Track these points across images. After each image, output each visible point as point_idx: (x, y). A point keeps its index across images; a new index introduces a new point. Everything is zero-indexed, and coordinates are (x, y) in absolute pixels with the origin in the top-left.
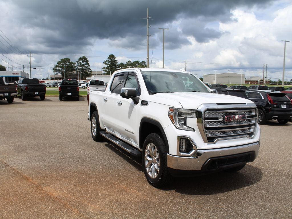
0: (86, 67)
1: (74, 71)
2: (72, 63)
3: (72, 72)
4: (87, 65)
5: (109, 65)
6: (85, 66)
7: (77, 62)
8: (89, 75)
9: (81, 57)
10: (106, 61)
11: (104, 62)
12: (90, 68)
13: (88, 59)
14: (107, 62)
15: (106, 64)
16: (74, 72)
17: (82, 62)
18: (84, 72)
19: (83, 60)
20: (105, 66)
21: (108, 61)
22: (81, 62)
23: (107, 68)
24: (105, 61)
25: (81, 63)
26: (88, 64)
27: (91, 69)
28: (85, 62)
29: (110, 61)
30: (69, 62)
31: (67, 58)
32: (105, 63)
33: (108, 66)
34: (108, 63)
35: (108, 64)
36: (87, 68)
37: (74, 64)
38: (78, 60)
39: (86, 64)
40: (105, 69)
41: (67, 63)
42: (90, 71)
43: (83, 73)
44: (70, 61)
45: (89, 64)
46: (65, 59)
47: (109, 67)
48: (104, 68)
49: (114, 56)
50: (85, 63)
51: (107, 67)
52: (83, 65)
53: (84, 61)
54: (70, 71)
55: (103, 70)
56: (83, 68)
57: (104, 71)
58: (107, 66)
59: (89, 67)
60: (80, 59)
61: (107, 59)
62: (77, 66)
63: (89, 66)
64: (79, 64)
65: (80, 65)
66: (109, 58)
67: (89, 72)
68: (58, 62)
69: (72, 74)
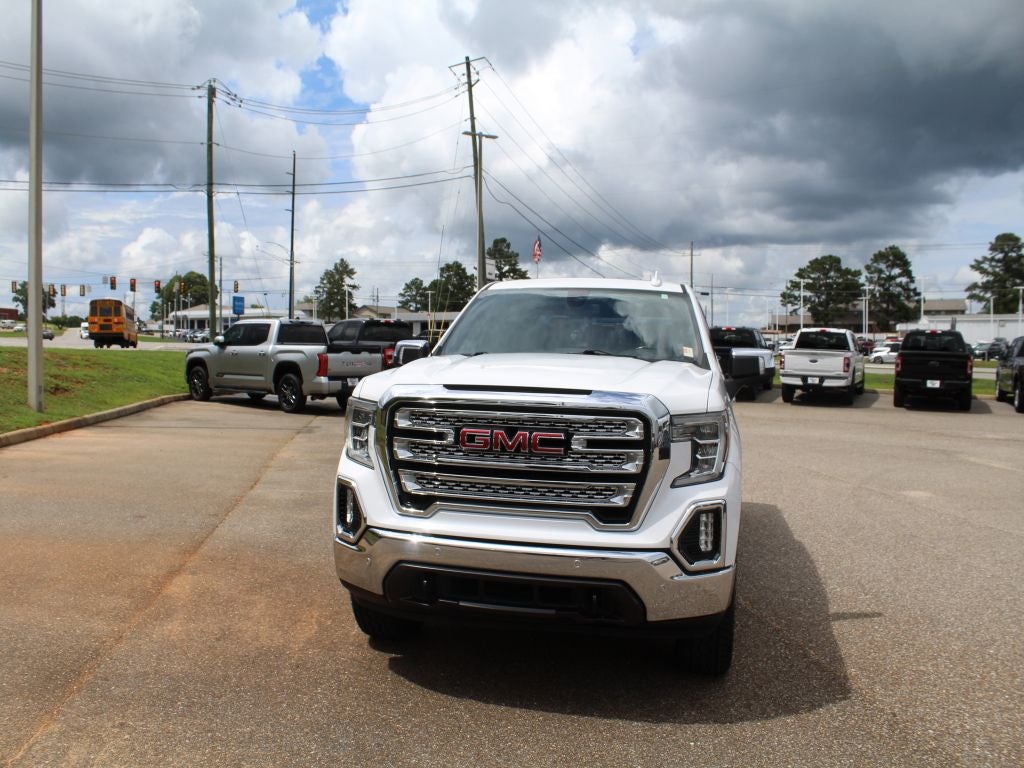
0: (900, 285)
1: (856, 302)
2: (848, 271)
3: (847, 303)
4: (904, 280)
5: (994, 274)
6: (898, 280)
7: (868, 268)
8: (912, 315)
9: (883, 250)
10: (980, 259)
11: (973, 263)
12: (915, 289)
13: (909, 258)
14: (986, 266)
15: (983, 271)
16: (855, 306)
17: (887, 267)
18: (894, 305)
19: (889, 260)
20: (979, 278)
21: (992, 259)
22: (882, 266)
23: (986, 287)
24: (976, 261)
25: (880, 271)
26: (907, 273)
27: (919, 294)
28: (898, 266)
29: (998, 261)
30: (839, 270)
31: (830, 257)
32: (977, 266)
33: (991, 278)
34: (991, 266)
35: (990, 270)
36: (906, 288)
37: (858, 273)
38: (869, 263)
39: (900, 275)
40: (977, 292)
41: (832, 274)
42: (916, 298)
43: (891, 307)
44: (844, 267)
45: (914, 274)
46: (824, 258)
47: (994, 281)
48: (974, 286)
49: (1017, 239)
50: (896, 271)
51: (988, 282)
52: (891, 278)
53: (893, 266)
54: (841, 303)
55: (967, 294)
56: (888, 289)
57: (971, 297)
58: (985, 279)
59: (912, 286)
60: (880, 257)
61: (988, 254)
62: (867, 284)
63: (912, 280)
64: (876, 275)
65: (879, 278)
66: (993, 248)
67: (912, 305)
68: (800, 270)
69: (846, 310)
